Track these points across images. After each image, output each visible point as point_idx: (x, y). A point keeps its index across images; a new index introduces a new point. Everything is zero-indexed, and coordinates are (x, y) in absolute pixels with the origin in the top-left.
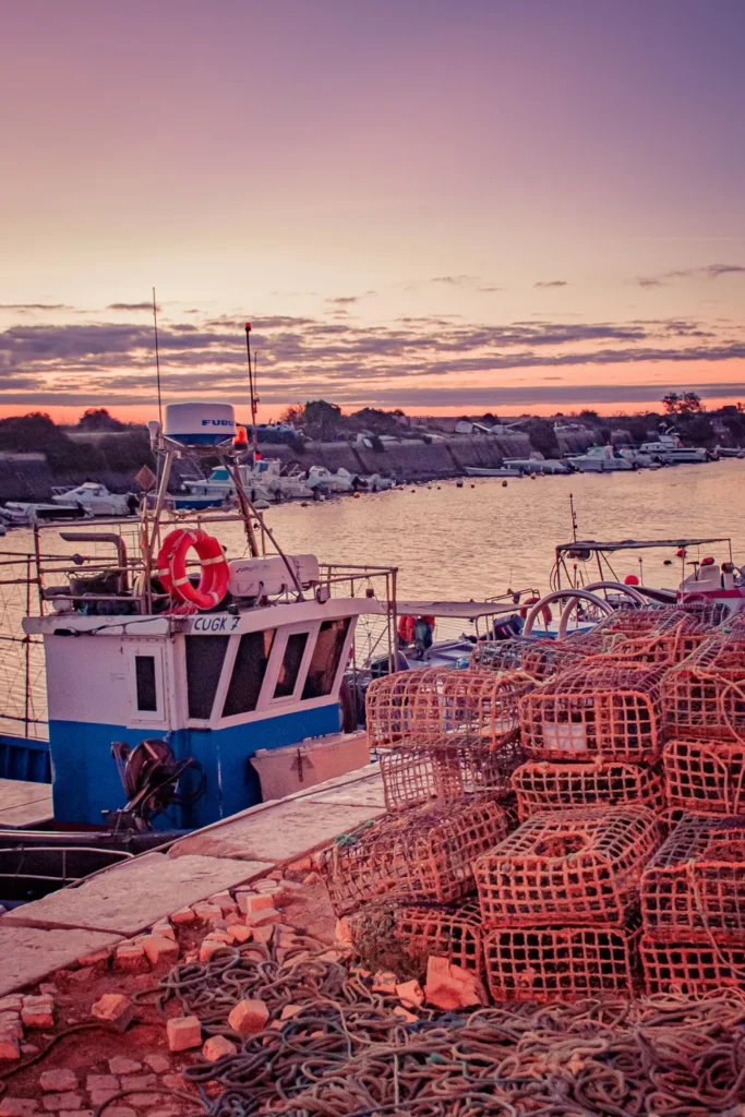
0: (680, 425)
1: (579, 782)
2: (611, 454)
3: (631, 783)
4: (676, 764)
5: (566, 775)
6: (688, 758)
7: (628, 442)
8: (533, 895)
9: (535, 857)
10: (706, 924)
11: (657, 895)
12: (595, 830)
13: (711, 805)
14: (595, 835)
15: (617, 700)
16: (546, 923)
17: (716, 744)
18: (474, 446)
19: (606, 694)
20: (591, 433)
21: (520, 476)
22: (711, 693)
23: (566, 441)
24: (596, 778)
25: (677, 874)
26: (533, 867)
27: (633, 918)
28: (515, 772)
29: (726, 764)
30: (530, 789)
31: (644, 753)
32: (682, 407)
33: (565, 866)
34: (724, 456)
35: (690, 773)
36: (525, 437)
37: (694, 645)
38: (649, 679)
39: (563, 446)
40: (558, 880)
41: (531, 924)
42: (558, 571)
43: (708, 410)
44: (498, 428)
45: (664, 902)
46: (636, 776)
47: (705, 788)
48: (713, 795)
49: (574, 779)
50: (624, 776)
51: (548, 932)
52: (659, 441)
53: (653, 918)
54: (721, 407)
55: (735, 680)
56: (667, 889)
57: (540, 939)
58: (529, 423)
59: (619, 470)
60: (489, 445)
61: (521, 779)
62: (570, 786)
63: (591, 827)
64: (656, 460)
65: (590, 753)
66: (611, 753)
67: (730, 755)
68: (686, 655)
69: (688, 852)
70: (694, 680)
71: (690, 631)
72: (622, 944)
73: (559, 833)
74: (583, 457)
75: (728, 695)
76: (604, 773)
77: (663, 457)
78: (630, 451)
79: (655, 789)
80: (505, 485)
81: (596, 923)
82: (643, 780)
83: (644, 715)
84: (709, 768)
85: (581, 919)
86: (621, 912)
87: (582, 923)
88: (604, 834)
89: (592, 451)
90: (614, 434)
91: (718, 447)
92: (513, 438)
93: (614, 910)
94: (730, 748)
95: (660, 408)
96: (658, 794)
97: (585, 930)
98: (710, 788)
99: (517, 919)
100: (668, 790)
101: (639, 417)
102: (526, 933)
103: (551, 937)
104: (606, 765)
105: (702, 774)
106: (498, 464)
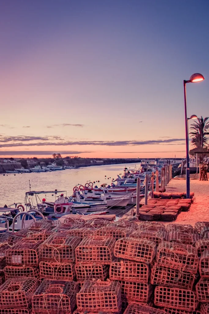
0: (56, 161)
1: (19, 271)
2: (40, 168)
3: (32, 271)
4: (42, 267)
5: (16, 269)
6: (45, 266)
7: (44, 165)
8: (7, 301)
9: (7, 291)
10: (47, 308)
11: (36, 301)
12: (22, 284)
13: (50, 277)
14: (22, 285)
15: (29, 252)
16: (10, 307)
17: (52, 262)
18: (8, 165)
19: (26, 250)
20: (36, 163)
21: (19, 173)
22: (50, 250)
23: (30, 164)
24: (23, 270)
25: (41, 296)
26: (6, 294)
27: (30, 306)
28: (4, 268)
29: (54, 268)
30: (8, 272)
31: (35, 264)
32: (57, 157)
33: (14, 294)
34: (66, 168)
35: (45, 269)
36: (20, 163)
37: (48, 236)
38: (37, 245)
39: (29, 166)
40: (12, 297)
41: (6, 307)
42: (26, 198)
43: (63, 157)
44: (14, 161)
45: (38, 303)
46: (33, 270)
47: (49, 273)
48: (51, 275)
49: (18, 270)
50: (30, 270)
51: (10, 309)
52: (51, 165)
53: (35, 307)
54: (66, 157)
55: (56, 247)
56: (38, 300)
57: (8, 311)
58: (21, 160)
59: (42, 172)
60: (12, 165)
61: (5, 270)
62: (17, 272)
63: (21, 283)
64: (51, 169)
65: (22, 264)
66: (27, 264)
67: (55, 265)
68: (46, 239)
69: (43, 291)
70: (46, 247)
71: (48, 232)
72: (27, 312)
73: (14, 285)
74: (33, 169)
75: (55, 251)
76: (25, 269)
77: (52, 168)
78: (45, 167)
79: (37, 272)
80: (15, 175)
81: (21, 308)
82: (35, 271)
83: (35, 255)
84: (50, 268)
85: (18, 306)
86: (27, 305)
87: (18, 307)
88: (24, 285)
89: (35, 167)
90: (41, 163)
91: (65, 166)
92: (17, 164)
93: (26, 304)
94: (55, 263)
95: (51, 157)
96: (38, 274)
97: (19, 309)
98: (50, 273)
99: (3, 306)
100: (40, 273)
101: (47, 159)
102: (5, 310)
103: (11, 311)
104: (26, 267)
105: (48, 270)
106: (13, 170)
